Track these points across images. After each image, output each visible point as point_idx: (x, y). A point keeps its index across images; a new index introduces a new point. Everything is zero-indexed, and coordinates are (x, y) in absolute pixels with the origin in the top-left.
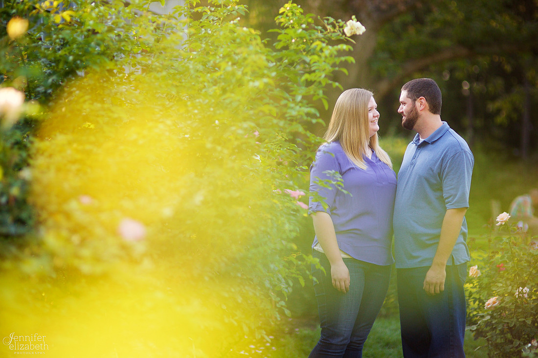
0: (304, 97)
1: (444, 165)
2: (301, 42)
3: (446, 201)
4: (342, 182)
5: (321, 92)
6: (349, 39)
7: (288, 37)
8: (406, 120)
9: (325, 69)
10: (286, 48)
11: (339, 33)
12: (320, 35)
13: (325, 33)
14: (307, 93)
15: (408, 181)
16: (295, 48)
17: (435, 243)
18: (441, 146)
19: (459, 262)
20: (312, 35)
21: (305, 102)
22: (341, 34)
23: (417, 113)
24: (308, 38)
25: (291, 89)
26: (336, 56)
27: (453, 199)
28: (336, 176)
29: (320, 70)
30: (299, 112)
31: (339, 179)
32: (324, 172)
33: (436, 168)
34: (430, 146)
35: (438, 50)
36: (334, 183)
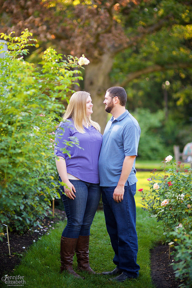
0: (56, 98)
1: (124, 133)
2: (55, 69)
3: (125, 152)
4: (78, 143)
5: (65, 95)
6: (81, 67)
7: (48, 67)
8: (107, 107)
9: (67, 84)
10: (47, 72)
11: (76, 64)
12: (66, 65)
13: (68, 64)
14: (58, 96)
15: (107, 141)
16: (53, 72)
17: (119, 174)
18: (124, 123)
19: (132, 184)
20: (61, 65)
21: (57, 101)
22: (77, 65)
23: (113, 105)
24: (59, 66)
25: (50, 94)
26: (72, 77)
27: (129, 151)
28: (75, 139)
29: (65, 84)
30: (53, 106)
31: (77, 141)
32: (69, 138)
33: (121, 134)
34: (119, 123)
35: (145, 67)
36: (74, 143)
